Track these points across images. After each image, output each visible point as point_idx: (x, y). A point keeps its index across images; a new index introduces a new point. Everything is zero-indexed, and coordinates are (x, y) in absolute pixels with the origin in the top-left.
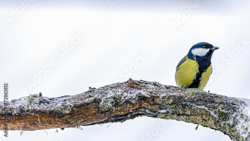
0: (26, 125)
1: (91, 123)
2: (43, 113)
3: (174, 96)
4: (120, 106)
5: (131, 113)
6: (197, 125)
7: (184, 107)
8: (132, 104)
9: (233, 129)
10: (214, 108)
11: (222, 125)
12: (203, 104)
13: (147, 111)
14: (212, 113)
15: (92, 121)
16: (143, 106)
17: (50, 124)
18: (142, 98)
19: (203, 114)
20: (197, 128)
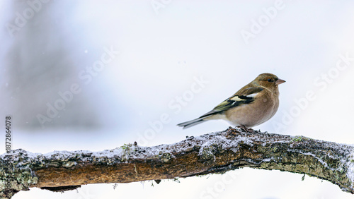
0: (122, 176)
1: (191, 173)
2: (140, 162)
3: (279, 144)
4: (222, 154)
5: (232, 163)
6: (303, 175)
7: (289, 154)
8: (233, 153)
9: (344, 176)
10: (323, 154)
11: (331, 173)
12: (310, 151)
13: (250, 160)
14: (320, 160)
15: (192, 171)
16: (245, 155)
17: (148, 174)
18: (244, 147)
19: (310, 162)
20: (303, 178)
